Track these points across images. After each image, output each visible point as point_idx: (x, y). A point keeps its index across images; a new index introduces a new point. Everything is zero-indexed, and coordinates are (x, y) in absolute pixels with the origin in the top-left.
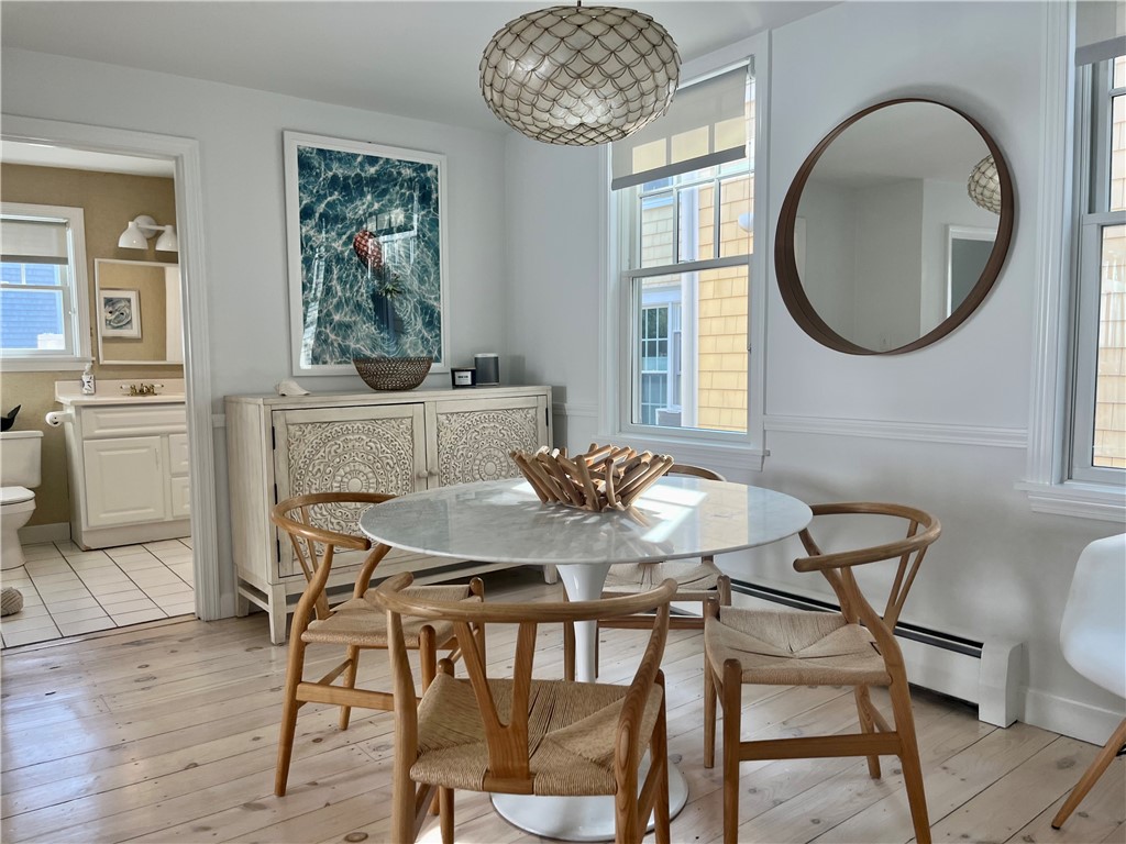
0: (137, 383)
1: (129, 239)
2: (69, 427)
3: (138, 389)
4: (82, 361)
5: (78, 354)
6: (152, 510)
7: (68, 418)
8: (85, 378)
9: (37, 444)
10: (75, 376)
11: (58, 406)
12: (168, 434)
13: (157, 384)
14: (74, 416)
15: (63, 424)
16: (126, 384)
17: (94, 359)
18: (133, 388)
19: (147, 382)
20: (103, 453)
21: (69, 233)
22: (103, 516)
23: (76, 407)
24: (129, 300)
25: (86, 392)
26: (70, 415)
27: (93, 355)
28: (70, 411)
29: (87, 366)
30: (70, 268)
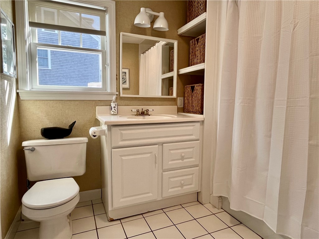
0: (140, 108)
1: (141, 19)
2: (103, 138)
3: (140, 111)
4: (112, 94)
5: (109, 90)
6: (151, 194)
7: (103, 132)
8: (113, 105)
9: (84, 148)
10: (107, 103)
11: (97, 123)
12: (162, 144)
13: (150, 108)
14: (106, 131)
15: (99, 137)
16: (134, 109)
17: (118, 93)
18: (138, 111)
19: (145, 108)
20: (124, 158)
21: (107, 17)
22: (122, 200)
23: (108, 126)
24: (125, 73)
25: (112, 113)
26: (104, 131)
27: (117, 92)
28: (104, 127)
29: (114, 98)
30: (107, 37)
